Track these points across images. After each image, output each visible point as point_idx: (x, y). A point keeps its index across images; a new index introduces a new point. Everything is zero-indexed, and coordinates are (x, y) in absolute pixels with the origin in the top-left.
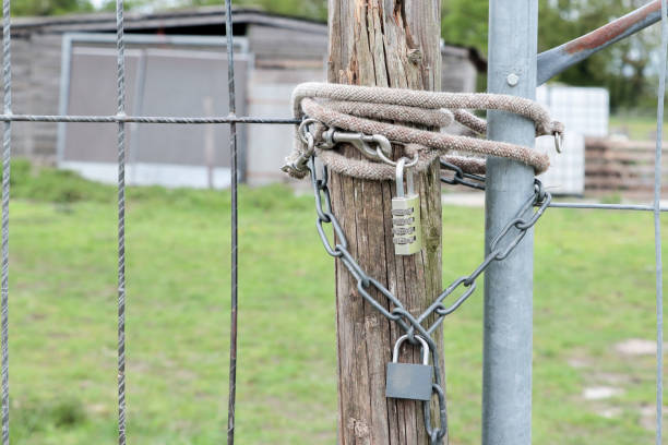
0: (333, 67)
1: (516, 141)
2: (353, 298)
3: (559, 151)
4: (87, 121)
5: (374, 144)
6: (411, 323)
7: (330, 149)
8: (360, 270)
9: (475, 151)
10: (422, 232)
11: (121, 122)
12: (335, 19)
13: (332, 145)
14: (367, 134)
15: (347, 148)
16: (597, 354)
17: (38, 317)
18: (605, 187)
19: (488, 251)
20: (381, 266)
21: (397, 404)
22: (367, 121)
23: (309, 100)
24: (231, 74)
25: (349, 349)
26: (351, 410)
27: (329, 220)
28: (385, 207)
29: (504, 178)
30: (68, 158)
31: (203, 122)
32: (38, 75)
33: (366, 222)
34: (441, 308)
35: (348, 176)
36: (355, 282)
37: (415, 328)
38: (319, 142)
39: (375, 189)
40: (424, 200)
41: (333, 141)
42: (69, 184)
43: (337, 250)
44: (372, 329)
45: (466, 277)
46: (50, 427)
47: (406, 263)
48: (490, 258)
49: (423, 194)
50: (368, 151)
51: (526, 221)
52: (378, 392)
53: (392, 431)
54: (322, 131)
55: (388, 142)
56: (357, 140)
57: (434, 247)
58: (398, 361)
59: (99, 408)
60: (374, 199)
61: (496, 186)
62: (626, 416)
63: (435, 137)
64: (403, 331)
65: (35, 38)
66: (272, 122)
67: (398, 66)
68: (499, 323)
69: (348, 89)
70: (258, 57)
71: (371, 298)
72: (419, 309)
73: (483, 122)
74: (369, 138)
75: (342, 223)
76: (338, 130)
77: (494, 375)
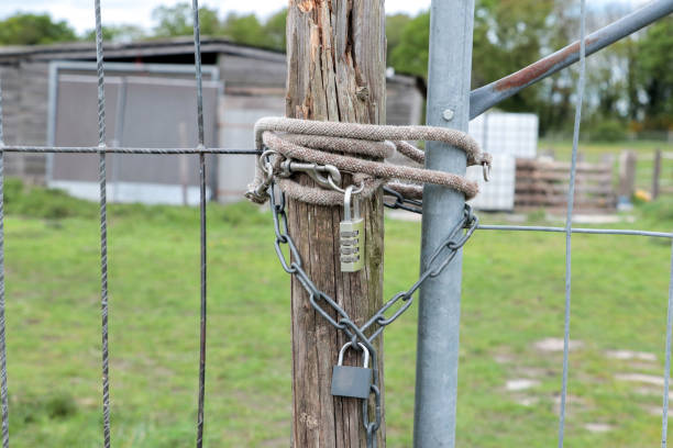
0: (290, 103)
1: (449, 170)
2: (306, 310)
3: (486, 180)
4: (72, 152)
5: (326, 174)
6: (356, 333)
7: (287, 178)
8: (311, 284)
9: (414, 179)
10: (366, 251)
11: (103, 153)
12: (292, 59)
13: (289, 174)
14: (320, 165)
15: (302, 177)
16: (519, 351)
17: (33, 321)
18: (532, 204)
19: (423, 269)
20: (331, 282)
21: (342, 401)
22: (320, 152)
23: (269, 133)
24: (200, 109)
25: (302, 354)
26: (303, 406)
27: (286, 241)
28: (334, 229)
29: (439, 203)
30: (56, 178)
31: (175, 153)
32: (28, 101)
33: (318, 243)
34: (382, 319)
35: (302, 202)
36: (308, 296)
37: (359, 336)
38: (278, 171)
39: (326, 214)
40: (369, 224)
41: (290, 170)
42: (58, 202)
43: (293, 267)
44: (322, 336)
45: (405, 293)
46: (45, 419)
47: (352, 279)
48: (424, 277)
49: (368, 218)
50: (321, 179)
51: (457, 242)
52: (327, 390)
53: (338, 424)
54: (280, 161)
55: (338, 171)
56: (311, 170)
57: (377, 265)
58: (343, 364)
59: (88, 401)
60: (325, 222)
61: (431, 211)
62: (541, 404)
63: (380, 167)
64: (348, 338)
65: (24, 65)
66: (236, 153)
67: (348, 102)
68: (431, 331)
69: (304, 123)
70: (227, 85)
71: (321, 310)
72: (362, 319)
73: (421, 153)
74: (322, 167)
75: (297, 243)
76: (295, 160)
77: (425, 376)
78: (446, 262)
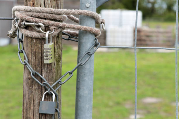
0: (26, 1)
2: (29, 79)
5: (39, 26)
6: (49, 87)
7: (23, 28)
8: (32, 69)
9: (74, 29)
10: (55, 56)
13: (24, 27)
14: (36, 23)
15: (29, 28)
19: (78, 62)
21: (43, 116)
22: (37, 19)
23: (17, 12)
25: (27, 97)
26: (27, 118)
28: (42, 47)
29: (84, 38)
33: (35, 53)
35: (29, 37)
36: (30, 73)
37: (51, 89)
38: (20, 25)
39: (39, 41)
40: (56, 45)
41: (25, 25)
43: (25, 62)
44: (35, 89)
45: (70, 71)
47: (49, 66)
48: (78, 65)
49: (56, 43)
50: (37, 29)
51: (91, 52)
52: (36, 111)
54: (21, 22)
55: (43, 26)
57: (59, 61)
58: (44, 100)
60: (38, 45)
61: (82, 41)
63: (60, 24)
64: (47, 90)
67: (48, 0)
68: (81, 87)
69: (31, 8)
71: (35, 79)
72: (53, 82)
73: (78, 19)
74: (37, 24)
75: (27, 53)
76: (27, 21)
77: (79, 105)
78: (87, 59)
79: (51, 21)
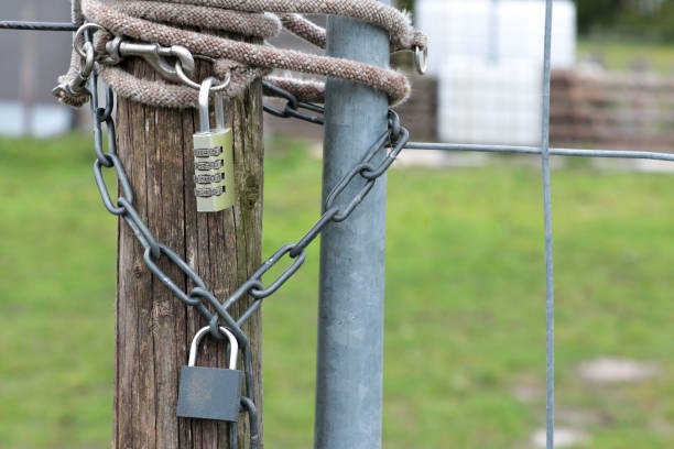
2: (139, 274)
5: (173, 59)
6: (216, 310)
7: (115, 66)
9: (306, 70)
10: (236, 181)
13: (119, 60)
14: (164, 46)
15: (137, 65)
19: (325, 209)
20: (179, 229)
21: (193, 428)
22: (165, 27)
25: (130, 347)
26: (130, 437)
27: (111, 164)
28: (185, 143)
29: (348, 108)
33: (159, 167)
35: (137, 103)
36: (142, 251)
37: (221, 317)
38: (101, 54)
39: (172, 121)
40: (238, 138)
41: (120, 54)
43: (120, 205)
44: (162, 318)
45: (293, 245)
47: (211, 224)
48: (325, 219)
49: (237, 128)
50: (165, 68)
51: (375, 167)
52: (167, 409)
54: (105, 40)
55: (190, 56)
56: (149, 53)
57: (252, 203)
58: (196, 364)
60: (170, 134)
61: (337, 120)
63: (255, 50)
64: (204, 321)
68: (339, 312)
71: (161, 275)
72: (227, 290)
73: (322, 31)
74: (166, 50)
75: (128, 168)
76: (127, 38)
77: (331, 386)
78: (358, 197)
79: (218, 39)
